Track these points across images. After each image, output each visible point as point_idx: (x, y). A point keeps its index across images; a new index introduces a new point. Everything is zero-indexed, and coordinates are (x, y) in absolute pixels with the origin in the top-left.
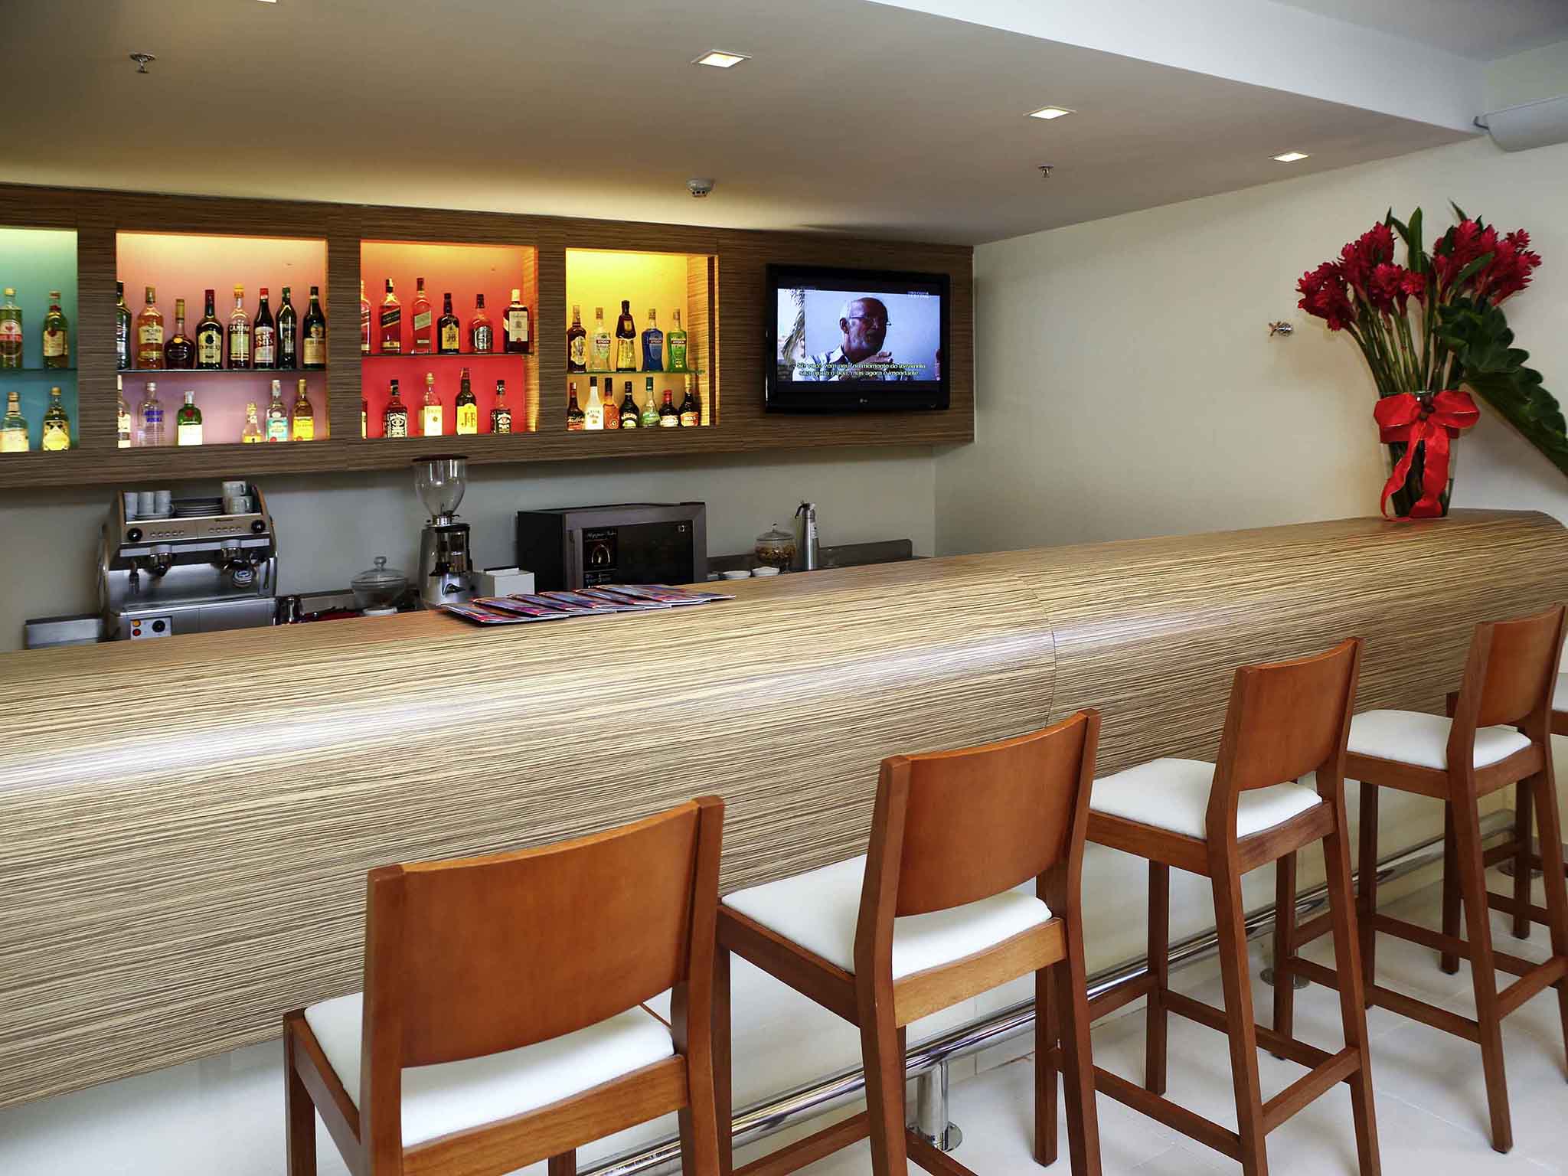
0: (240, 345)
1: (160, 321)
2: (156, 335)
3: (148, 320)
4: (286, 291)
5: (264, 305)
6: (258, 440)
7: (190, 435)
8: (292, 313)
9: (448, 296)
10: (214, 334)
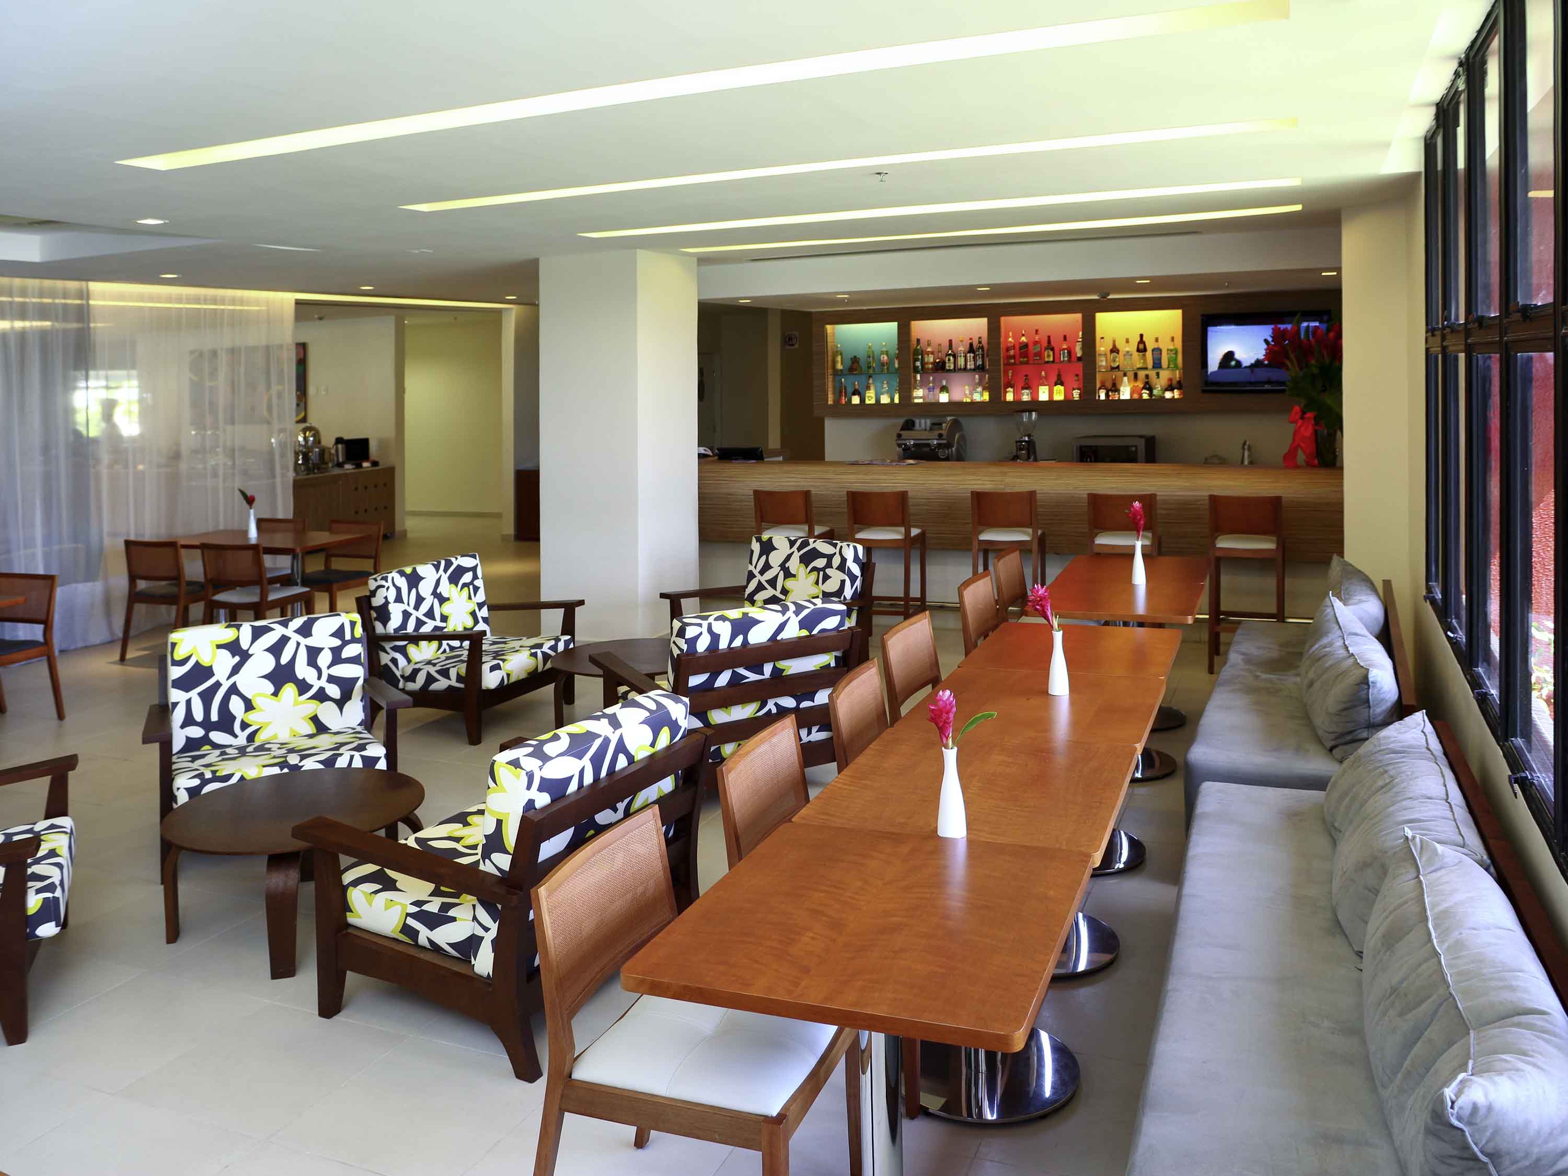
0: (961, 362)
1: (932, 353)
2: (931, 359)
3: (928, 353)
5: (971, 345)
6: (969, 400)
7: (944, 398)
8: (982, 348)
9: (1049, 337)
10: (951, 358)
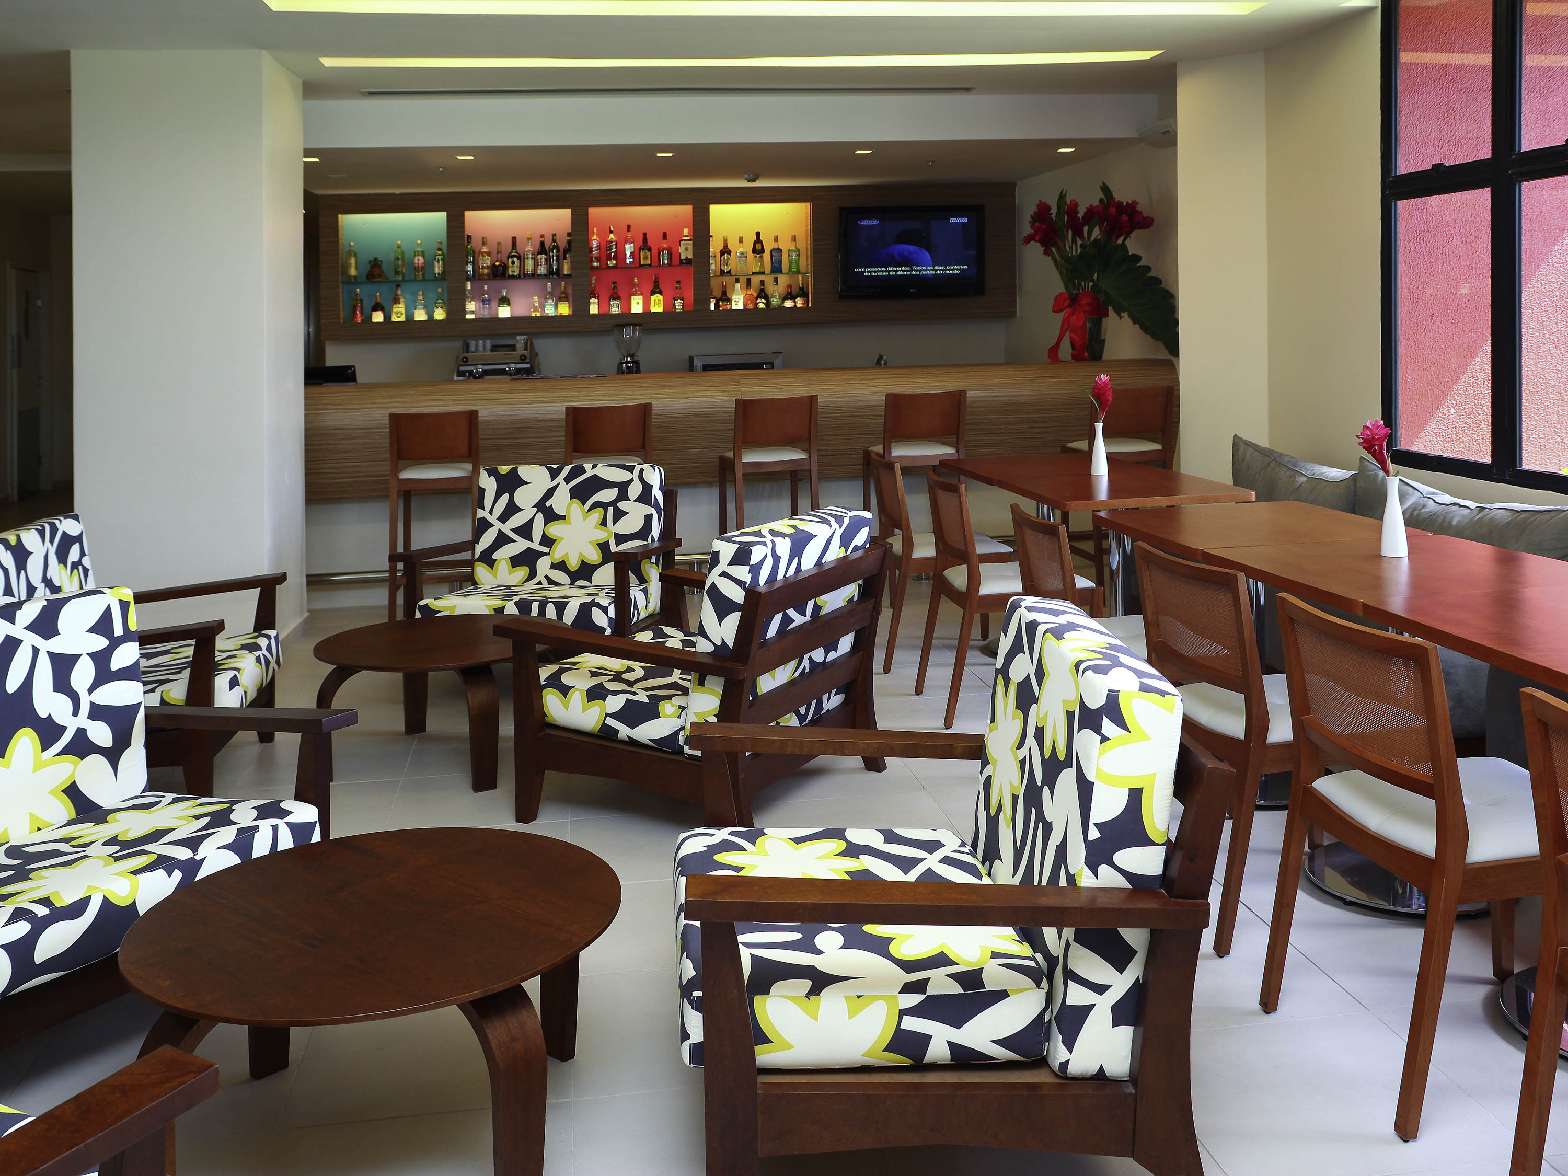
0: (529, 265)
1: (489, 254)
2: (487, 261)
3: (483, 254)
4: (554, 235)
5: (542, 244)
6: (538, 314)
7: (504, 312)
8: (557, 248)
9: (645, 234)
10: (515, 259)
